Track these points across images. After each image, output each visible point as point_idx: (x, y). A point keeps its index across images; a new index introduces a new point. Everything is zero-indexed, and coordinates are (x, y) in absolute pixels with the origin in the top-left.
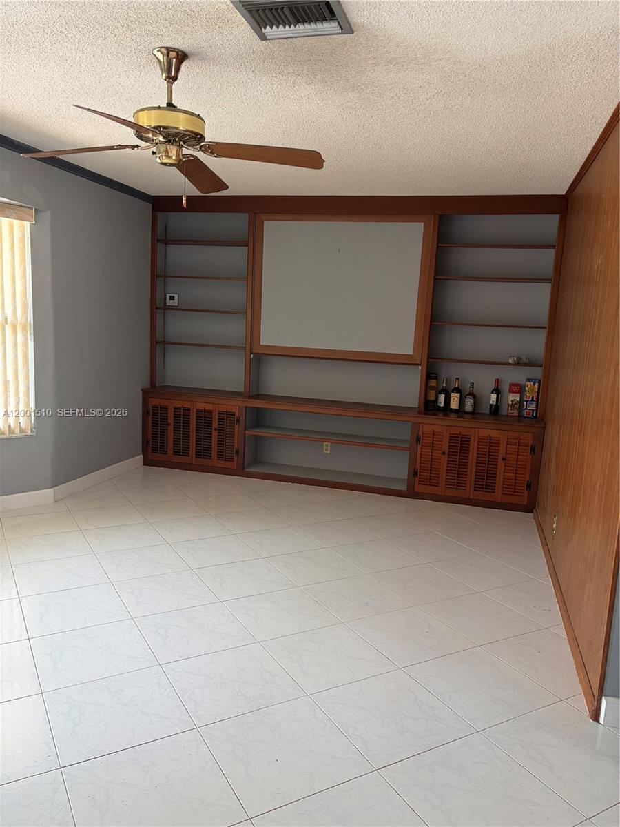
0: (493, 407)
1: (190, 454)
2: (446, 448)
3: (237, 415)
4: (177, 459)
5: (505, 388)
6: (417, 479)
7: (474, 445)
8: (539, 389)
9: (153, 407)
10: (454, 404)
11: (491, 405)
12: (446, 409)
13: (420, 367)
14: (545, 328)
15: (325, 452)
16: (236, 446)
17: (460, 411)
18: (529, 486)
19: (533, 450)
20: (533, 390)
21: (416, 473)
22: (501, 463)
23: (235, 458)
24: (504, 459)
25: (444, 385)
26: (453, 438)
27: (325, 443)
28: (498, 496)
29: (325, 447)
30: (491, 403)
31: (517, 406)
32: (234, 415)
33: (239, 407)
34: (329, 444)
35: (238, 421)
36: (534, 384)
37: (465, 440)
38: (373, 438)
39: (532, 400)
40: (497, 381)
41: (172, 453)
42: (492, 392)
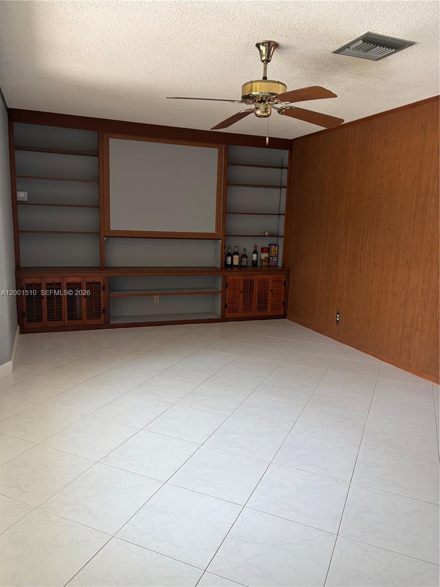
0: (255, 263)
1: (63, 319)
2: (242, 289)
3: (102, 284)
4: (51, 324)
5: (259, 250)
6: (227, 310)
7: (256, 285)
8: (278, 249)
9: (26, 285)
10: (236, 262)
11: (253, 261)
12: (232, 265)
13: (220, 241)
14: (284, 215)
15: (155, 302)
16: (102, 307)
17: (240, 266)
18: (284, 303)
19: (285, 283)
20: (275, 250)
21: (226, 306)
22: (270, 293)
23: (102, 316)
24: (271, 291)
25: (230, 251)
26: (245, 282)
27: (155, 296)
28: (269, 312)
29: (155, 299)
30: (254, 259)
31: (267, 260)
32: (100, 284)
33: (104, 277)
34: (158, 296)
35: (104, 288)
36: (276, 247)
37: (252, 282)
38: (193, 289)
39: (275, 256)
40: (256, 246)
41: (46, 320)
42: (253, 253)
